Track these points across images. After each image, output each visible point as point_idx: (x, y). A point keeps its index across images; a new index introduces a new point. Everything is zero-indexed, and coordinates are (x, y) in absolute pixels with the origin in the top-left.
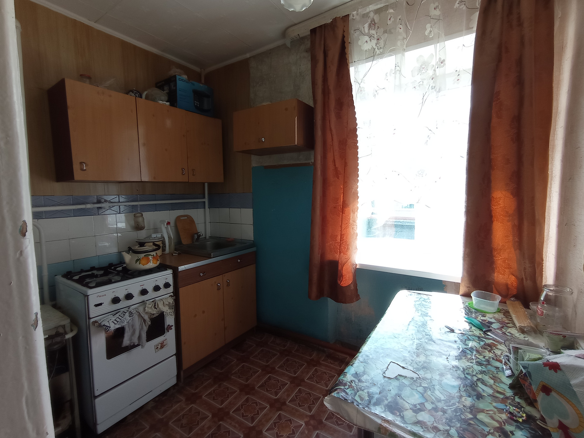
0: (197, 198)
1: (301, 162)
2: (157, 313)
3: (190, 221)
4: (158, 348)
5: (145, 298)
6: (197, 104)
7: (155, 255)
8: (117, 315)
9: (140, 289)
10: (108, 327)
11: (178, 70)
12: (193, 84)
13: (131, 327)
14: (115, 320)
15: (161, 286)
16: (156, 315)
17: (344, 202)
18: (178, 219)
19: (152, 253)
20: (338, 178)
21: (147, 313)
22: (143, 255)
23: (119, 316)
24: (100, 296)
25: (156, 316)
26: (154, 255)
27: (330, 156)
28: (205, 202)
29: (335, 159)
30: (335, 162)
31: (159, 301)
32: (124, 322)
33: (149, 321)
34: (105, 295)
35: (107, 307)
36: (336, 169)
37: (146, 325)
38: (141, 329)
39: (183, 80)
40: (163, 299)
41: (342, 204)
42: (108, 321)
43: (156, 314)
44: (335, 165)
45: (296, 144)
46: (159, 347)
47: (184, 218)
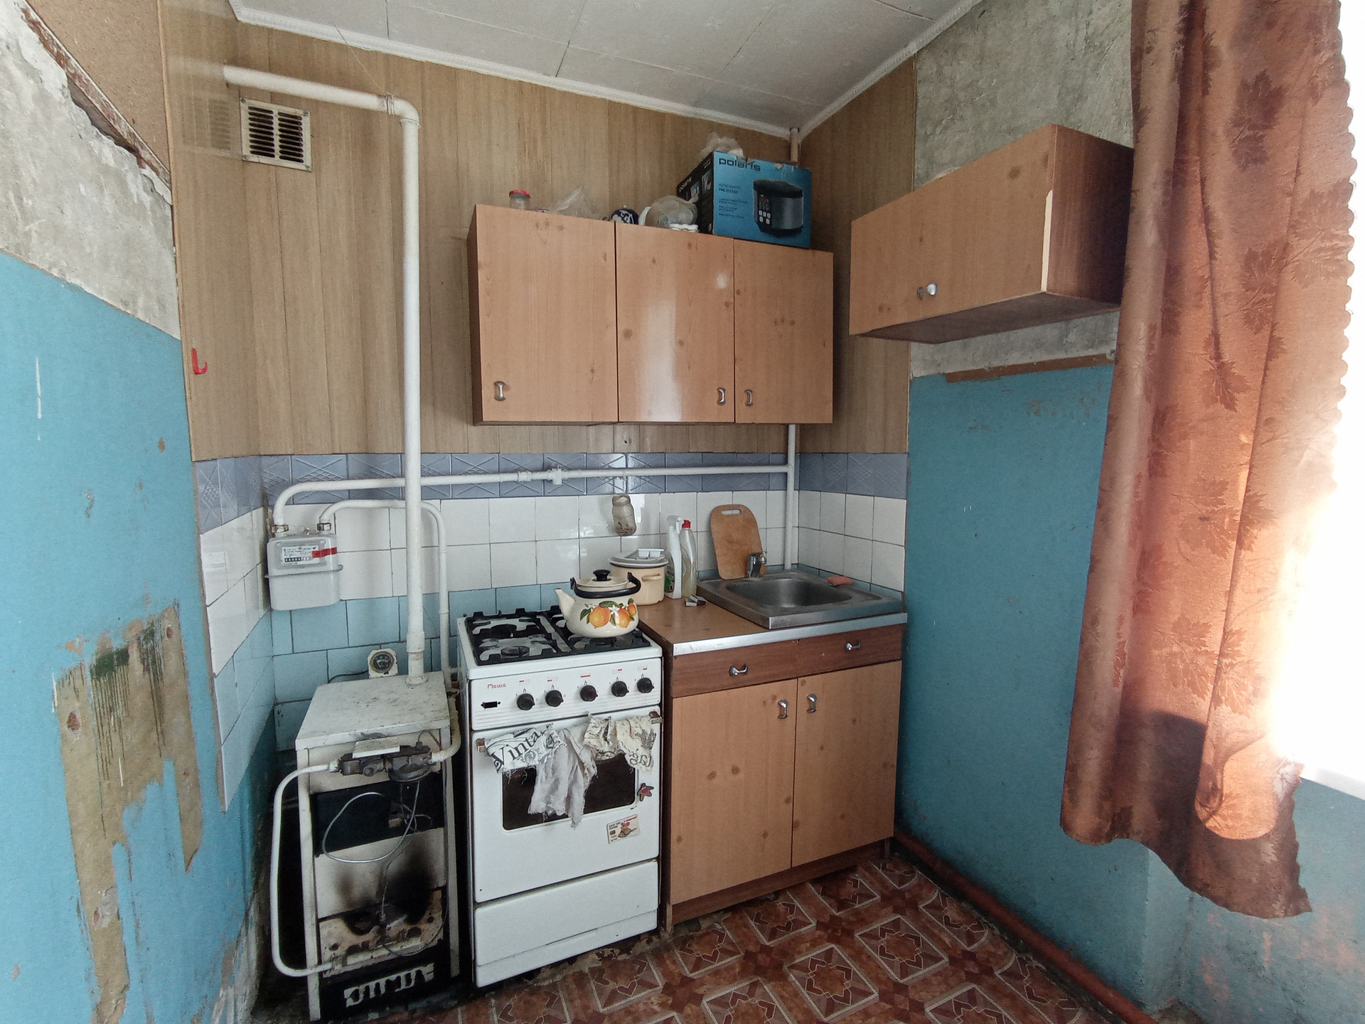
0: (768, 464)
1: (1070, 356)
2: (610, 752)
3: (748, 521)
4: (614, 832)
5: (589, 707)
6: (765, 218)
7: (625, 604)
8: (522, 738)
9: (581, 684)
10: (500, 761)
11: (724, 140)
12: (757, 168)
13: (551, 770)
14: (516, 749)
15: (631, 685)
16: (607, 756)
17: (1251, 501)
18: (716, 513)
19: (618, 600)
20: (1230, 405)
21: (587, 747)
22: (596, 602)
23: (527, 740)
24: (494, 687)
25: (608, 758)
26: (621, 605)
27: (1195, 324)
28: (786, 474)
29: (1222, 329)
30: (1217, 344)
31: (619, 720)
32: (535, 756)
33: (594, 767)
34: (504, 685)
35: (508, 714)
36: (1221, 368)
37: (584, 775)
38: (573, 782)
39: (729, 163)
40: (631, 718)
41: (1240, 508)
42: (502, 749)
43: (609, 754)
44: (1218, 357)
45: (1044, 288)
46: (618, 831)
47: (729, 512)
